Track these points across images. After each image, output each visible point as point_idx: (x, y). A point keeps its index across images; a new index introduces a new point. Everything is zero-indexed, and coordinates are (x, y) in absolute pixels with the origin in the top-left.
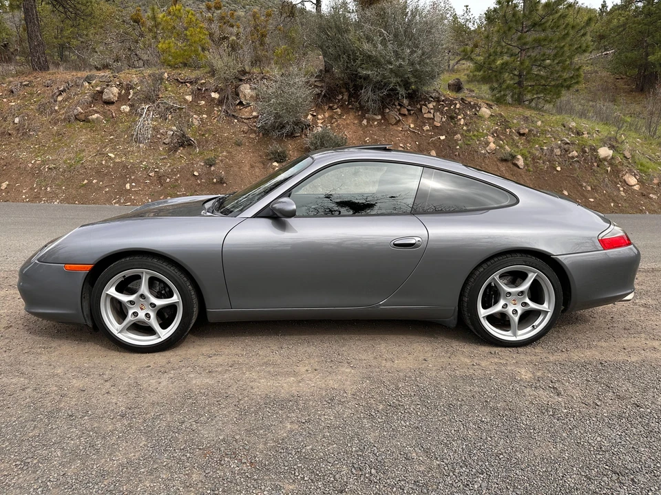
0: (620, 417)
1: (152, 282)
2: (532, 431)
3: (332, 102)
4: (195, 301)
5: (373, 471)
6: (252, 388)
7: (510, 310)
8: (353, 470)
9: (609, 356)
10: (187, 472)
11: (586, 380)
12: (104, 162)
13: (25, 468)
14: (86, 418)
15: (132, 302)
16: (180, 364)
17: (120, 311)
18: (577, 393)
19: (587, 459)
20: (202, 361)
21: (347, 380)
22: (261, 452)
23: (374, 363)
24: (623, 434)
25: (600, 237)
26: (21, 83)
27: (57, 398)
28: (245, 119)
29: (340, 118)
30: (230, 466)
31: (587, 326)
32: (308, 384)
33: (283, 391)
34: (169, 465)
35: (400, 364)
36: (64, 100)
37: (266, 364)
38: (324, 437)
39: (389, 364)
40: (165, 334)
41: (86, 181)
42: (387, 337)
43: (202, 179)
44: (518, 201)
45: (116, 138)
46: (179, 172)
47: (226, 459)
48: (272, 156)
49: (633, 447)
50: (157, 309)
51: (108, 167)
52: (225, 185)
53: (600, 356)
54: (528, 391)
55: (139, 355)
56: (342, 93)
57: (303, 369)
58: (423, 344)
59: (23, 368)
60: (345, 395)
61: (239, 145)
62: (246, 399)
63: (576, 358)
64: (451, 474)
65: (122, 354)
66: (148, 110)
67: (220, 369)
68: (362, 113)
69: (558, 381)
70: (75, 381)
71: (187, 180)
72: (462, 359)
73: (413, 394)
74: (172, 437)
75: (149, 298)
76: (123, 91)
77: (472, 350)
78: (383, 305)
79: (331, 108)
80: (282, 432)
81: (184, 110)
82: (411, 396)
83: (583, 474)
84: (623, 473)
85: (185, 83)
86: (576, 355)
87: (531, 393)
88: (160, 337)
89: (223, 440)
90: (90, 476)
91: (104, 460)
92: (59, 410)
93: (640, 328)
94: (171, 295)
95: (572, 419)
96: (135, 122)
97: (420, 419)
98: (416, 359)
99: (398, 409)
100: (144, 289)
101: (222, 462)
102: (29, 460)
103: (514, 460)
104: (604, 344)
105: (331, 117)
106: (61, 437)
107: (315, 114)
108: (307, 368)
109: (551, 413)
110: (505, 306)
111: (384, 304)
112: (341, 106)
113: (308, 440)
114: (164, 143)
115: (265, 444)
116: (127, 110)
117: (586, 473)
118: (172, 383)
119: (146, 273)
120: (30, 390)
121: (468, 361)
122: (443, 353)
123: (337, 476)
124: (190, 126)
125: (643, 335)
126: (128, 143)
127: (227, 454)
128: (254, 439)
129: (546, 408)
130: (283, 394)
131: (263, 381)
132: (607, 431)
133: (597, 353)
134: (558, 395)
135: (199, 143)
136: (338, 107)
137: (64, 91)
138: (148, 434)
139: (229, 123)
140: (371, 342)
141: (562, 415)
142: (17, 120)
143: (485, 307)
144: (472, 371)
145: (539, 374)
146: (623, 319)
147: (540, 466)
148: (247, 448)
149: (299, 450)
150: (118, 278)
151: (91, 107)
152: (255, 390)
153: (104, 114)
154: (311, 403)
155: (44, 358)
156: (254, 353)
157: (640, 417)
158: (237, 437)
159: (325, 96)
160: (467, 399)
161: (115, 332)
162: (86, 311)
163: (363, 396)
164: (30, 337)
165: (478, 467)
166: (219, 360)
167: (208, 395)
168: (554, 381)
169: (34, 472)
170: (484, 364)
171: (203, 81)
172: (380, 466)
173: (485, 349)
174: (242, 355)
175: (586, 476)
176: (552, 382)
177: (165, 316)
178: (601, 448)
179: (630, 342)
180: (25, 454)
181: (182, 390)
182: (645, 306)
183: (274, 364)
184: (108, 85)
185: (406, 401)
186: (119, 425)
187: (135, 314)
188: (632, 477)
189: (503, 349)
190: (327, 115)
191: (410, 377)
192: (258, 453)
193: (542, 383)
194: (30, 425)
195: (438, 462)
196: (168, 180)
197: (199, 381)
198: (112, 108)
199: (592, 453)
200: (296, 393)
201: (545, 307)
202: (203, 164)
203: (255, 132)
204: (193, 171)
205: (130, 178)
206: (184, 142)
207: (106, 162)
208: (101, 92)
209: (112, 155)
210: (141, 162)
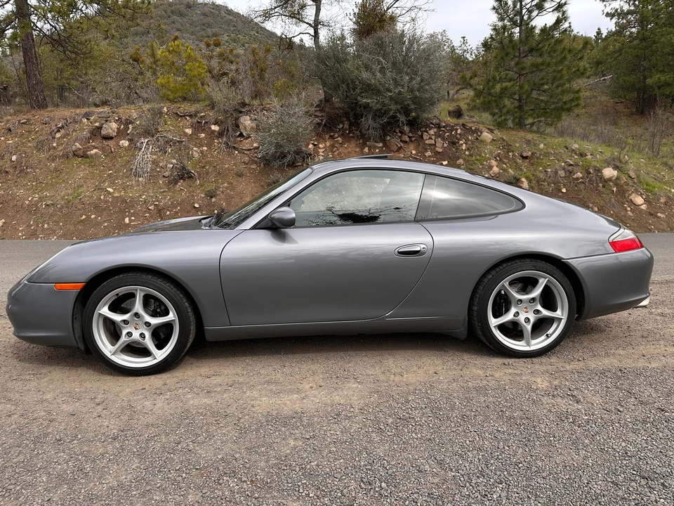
0: (644, 422)
1: (147, 300)
2: (552, 439)
3: (332, 131)
4: (192, 318)
5: (383, 485)
6: (253, 406)
7: (522, 318)
8: (362, 484)
9: (628, 363)
10: (182, 493)
11: (606, 387)
12: (102, 197)
13: (7, 495)
14: (75, 442)
15: (125, 322)
16: (178, 385)
17: (113, 331)
18: (597, 400)
19: (612, 464)
20: (200, 381)
21: (353, 395)
22: (263, 470)
23: (382, 378)
24: (649, 439)
25: (611, 239)
26: (19, 121)
27: (45, 423)
28: (246, 150)
29: (342, 146)
30: (229, 486)
31: (603, 335)
32: (312, 401)
33: (285, 408)
34: (163, 487)
35: (410, 377)
36: (62, 137)
37: (268, 382)
38: (330, 453)
39: (398, 378)
40: (160, 355)
41: (84, 217)
42: (396, 352)
43: (202, 211)
44: (524, 206)
45: (115, 172)
46: (179, 204)
47: (225, 478)
49: (661, 452)
50: (152, 328)
51: (107, 202)
53: (619, 363)
54: (545, 400)
55: (134, 378)
56: (342, 122)
57: (307, 387)
58: (433, 358)
59: (11, 395)
60: (352, 410)
61: (240, 175)
62: (247, 417)
63: (594, 366)
64: (468, 485)
65: (115, 377)
66: (147, 144)
67: (219, 389)
68: (363, 141)
69: (577, 389)
70: (64, 406)
71: (188, 212)
72: (475, 371)
73: (423, 406)
74: (167, 458)
75: (143, 317)
76: (122, 126)
77: (484, 362)
78: (389, 317)
79: (332, 137)
80: (285, 449)
81: (184, 143)
82: (422, 408)
83: (609, 480)
84: (652, 478)
85: (184, 116)
86: (593, 363)
87: (549, 402)
88: (155, 358)
89: (222, 459)
90: (77, 500)
91: (93, 483)
92: (46, 435)
93: (658, 336)
94: (167, 314)
95: (594, 426)
96: (134, 156)
97: (432, 431)
98: (426, 372)
99: (408, 422)
100: (138, 307)
101: (221, 481)
102: (12, 487)
103: (534, 469)
104: (622, 352)
105: (333, 146)
106: (47, 462)
107: (316, 143)
108: (311, 385)
109: (571, 420)
110: (517, 314)
111: (391, 316)
112: (342, 135)
113: (313, 456)
114: (164, 176)
115: (267, 462)
116: (126, 145)
117: (612, 479)
118: (168, 404)
119: (141, 290)
120: (16, 416)
121: (480, 372)
122: (454, 366)
123: (345, 491)
124: (190, 158)
125: (662, 342)
126: (128, 177)
127: (225, 474)
128: (255, 457)
129: (565, 415)
130: (286, 411)
131: (264, 399)
132: (632, 437)
133: (615, 361)
134: (577, 402)
135: (199, 175)
136: (339, 136)
137: (62, 127)
138: (141, 455)
139: (230, 154)
140: (378, 358)
141: (583, 421)
142: (14, 158)
143: (496, 316)
144: (485, 382)
145: (556, 383)
146: (640, 328)
147: (563, 473)
148: (248, 466)
149: (303, 466)
150: (111, 296)
151: (89, 143)
152: (257, 408)
153: (103, 149)
154: (316, 419)
155: (33, 384)
156: (255, 373)
157: (666, 422)
158: (237, 456)
159: (325, 125)
160: (481, 410)
161: (108, 354)
162: (78, 333)
163: (370, 410)
164: (19, 365)
165: (496, 477)
166: (218, 380)
167: (206, 414)
168: (572, 389)
169: (16, 499)
170: (497, 375)
171: (203, 114)
172: (391, 479)
173: (498, 361)
174: (243, 375)
175: (613, 482)
176: (570, 390)
177: (161, 336)
178: (626, 453)
179: (650, 349)
180: (7, 481)
181: (179, 411)
182: (662, 315)
183: (276, 383)
184: (106, 121)
185: (416, 413)
186: (110, 447)
187: (129, 334)
188: (662, 481)
189: (517, 360)
190: (328, 144)
191: (420, 390)
192: (259, 471)
193: (559, 392)
194: (15, 451)
195: (452, 474)
196: (168, 213)
197: (195, 401)
198: (111, 143)
199: (618, 458)
200: (300, 410)
201: (558, 313)
202: (203, 196)
203: (256, 162)
204: (194, 203)
205: (129, 212)
206: (184, 175)
207: (104, 197)
208: (100, 128)
209: (111, 190)
210: (141, 196)
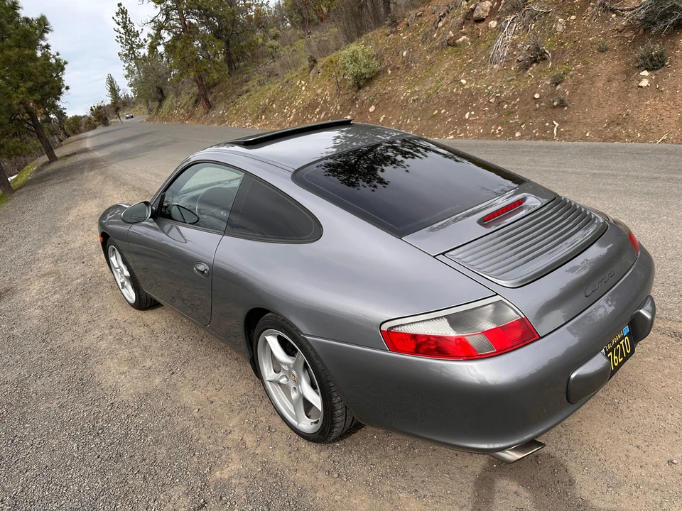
12: (454, 91)
25: (385, 327)
26: (416, 14)
28: (627, 10)
36: (443, 26)
41: (436, 112)
43: (542, 102)
45: (474, 61)
46: (520, 95)
48: (641, 62)
51: (458, 94)
52: (566, 108)
61: (603, 50)
66: (512, 22)
71: (525, 105)
76: (496, 3)
81: (550, 15)
96: (495, 39)
114: (518, 61)
116: (494, 26)
124: (552, 33)
126: (484, 65)
135: (553, 56)
137: (444, 15)
139: (603, 20)
142: (405, 54)
151: (462, 29)
153: (471, 35)
196: (506, 106)
198: (482, 25)
202: (549, 83)
203: (633, 29)
204: (535, 93)
205: (472, 106)
206: (538, 57)
207: (457, 90)
208: (473, 10)
209: (464, 81)
210: (488, 86)
